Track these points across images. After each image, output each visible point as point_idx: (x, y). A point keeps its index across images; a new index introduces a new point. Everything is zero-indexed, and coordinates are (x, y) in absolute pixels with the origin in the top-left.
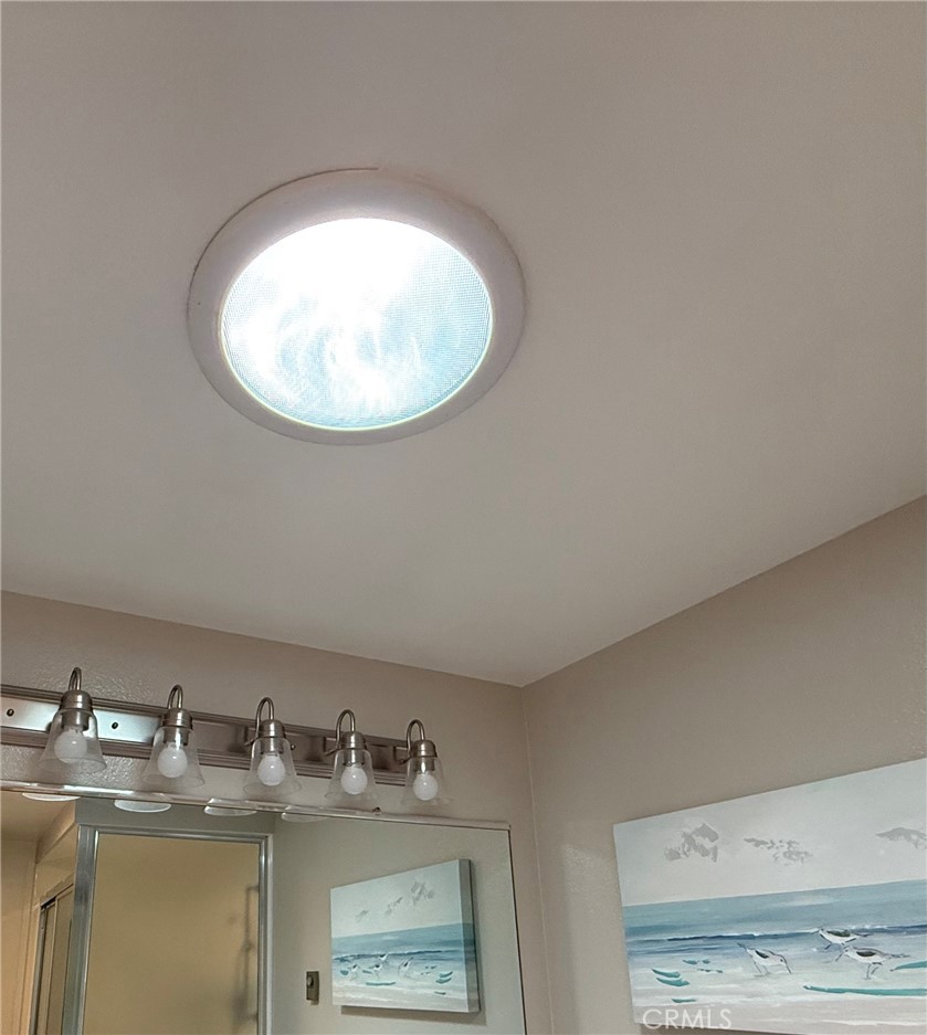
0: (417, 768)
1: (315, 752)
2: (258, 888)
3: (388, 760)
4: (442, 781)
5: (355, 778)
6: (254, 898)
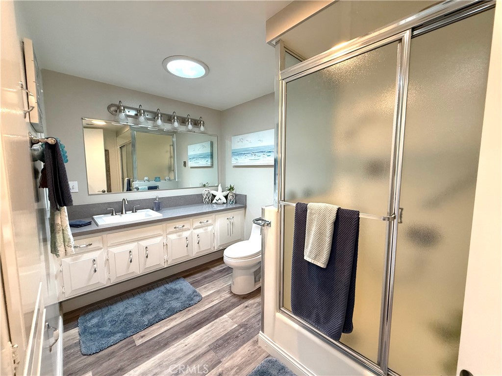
0: (201, 125)
1: (183, 121)
2: (172, 145)
3: (196, 123)
4: (205, 128)
5: (190, 127)
6: (172, 147)
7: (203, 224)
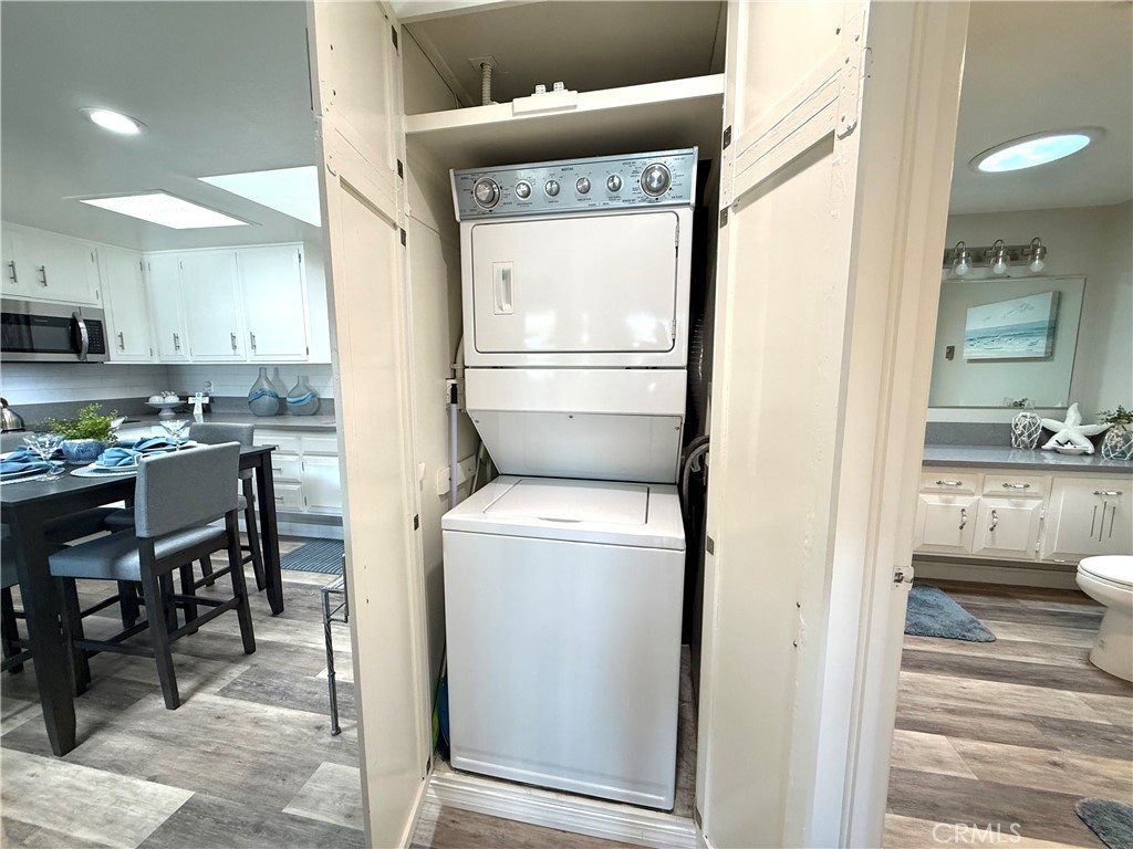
0: (1034, 259)
3: (1017, 256)
4: (1047, 264)
5: (1000, 266)
7: (1011, 490)
